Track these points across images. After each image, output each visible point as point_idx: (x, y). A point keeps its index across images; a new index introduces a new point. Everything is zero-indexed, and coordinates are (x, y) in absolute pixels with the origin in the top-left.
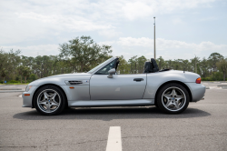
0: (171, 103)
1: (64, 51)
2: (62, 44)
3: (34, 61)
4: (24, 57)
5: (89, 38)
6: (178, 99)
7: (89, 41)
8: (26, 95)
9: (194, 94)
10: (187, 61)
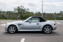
0: (47, 31)
1: (15, 10)
2: (14, 8)
3: (6, 13)
4: (3, 11)
5: (23, 6)
6: (49, 30)
7: (23, 7)
8: (6, 28)
9: (53, 28)
10: (53, 13)
